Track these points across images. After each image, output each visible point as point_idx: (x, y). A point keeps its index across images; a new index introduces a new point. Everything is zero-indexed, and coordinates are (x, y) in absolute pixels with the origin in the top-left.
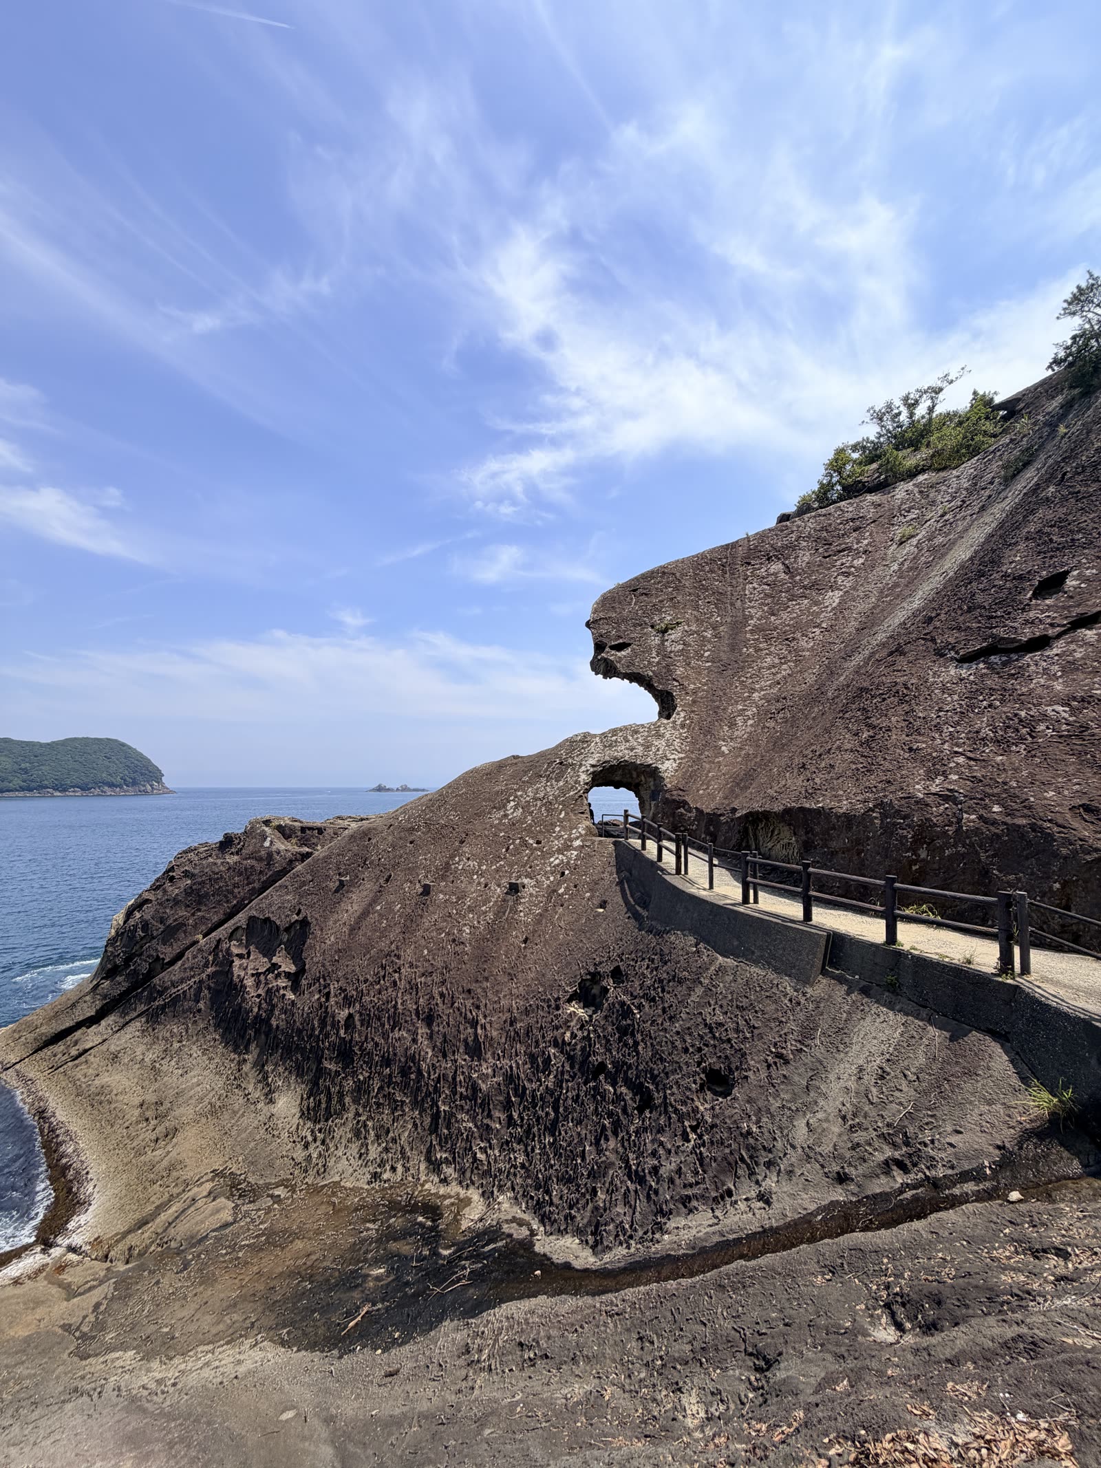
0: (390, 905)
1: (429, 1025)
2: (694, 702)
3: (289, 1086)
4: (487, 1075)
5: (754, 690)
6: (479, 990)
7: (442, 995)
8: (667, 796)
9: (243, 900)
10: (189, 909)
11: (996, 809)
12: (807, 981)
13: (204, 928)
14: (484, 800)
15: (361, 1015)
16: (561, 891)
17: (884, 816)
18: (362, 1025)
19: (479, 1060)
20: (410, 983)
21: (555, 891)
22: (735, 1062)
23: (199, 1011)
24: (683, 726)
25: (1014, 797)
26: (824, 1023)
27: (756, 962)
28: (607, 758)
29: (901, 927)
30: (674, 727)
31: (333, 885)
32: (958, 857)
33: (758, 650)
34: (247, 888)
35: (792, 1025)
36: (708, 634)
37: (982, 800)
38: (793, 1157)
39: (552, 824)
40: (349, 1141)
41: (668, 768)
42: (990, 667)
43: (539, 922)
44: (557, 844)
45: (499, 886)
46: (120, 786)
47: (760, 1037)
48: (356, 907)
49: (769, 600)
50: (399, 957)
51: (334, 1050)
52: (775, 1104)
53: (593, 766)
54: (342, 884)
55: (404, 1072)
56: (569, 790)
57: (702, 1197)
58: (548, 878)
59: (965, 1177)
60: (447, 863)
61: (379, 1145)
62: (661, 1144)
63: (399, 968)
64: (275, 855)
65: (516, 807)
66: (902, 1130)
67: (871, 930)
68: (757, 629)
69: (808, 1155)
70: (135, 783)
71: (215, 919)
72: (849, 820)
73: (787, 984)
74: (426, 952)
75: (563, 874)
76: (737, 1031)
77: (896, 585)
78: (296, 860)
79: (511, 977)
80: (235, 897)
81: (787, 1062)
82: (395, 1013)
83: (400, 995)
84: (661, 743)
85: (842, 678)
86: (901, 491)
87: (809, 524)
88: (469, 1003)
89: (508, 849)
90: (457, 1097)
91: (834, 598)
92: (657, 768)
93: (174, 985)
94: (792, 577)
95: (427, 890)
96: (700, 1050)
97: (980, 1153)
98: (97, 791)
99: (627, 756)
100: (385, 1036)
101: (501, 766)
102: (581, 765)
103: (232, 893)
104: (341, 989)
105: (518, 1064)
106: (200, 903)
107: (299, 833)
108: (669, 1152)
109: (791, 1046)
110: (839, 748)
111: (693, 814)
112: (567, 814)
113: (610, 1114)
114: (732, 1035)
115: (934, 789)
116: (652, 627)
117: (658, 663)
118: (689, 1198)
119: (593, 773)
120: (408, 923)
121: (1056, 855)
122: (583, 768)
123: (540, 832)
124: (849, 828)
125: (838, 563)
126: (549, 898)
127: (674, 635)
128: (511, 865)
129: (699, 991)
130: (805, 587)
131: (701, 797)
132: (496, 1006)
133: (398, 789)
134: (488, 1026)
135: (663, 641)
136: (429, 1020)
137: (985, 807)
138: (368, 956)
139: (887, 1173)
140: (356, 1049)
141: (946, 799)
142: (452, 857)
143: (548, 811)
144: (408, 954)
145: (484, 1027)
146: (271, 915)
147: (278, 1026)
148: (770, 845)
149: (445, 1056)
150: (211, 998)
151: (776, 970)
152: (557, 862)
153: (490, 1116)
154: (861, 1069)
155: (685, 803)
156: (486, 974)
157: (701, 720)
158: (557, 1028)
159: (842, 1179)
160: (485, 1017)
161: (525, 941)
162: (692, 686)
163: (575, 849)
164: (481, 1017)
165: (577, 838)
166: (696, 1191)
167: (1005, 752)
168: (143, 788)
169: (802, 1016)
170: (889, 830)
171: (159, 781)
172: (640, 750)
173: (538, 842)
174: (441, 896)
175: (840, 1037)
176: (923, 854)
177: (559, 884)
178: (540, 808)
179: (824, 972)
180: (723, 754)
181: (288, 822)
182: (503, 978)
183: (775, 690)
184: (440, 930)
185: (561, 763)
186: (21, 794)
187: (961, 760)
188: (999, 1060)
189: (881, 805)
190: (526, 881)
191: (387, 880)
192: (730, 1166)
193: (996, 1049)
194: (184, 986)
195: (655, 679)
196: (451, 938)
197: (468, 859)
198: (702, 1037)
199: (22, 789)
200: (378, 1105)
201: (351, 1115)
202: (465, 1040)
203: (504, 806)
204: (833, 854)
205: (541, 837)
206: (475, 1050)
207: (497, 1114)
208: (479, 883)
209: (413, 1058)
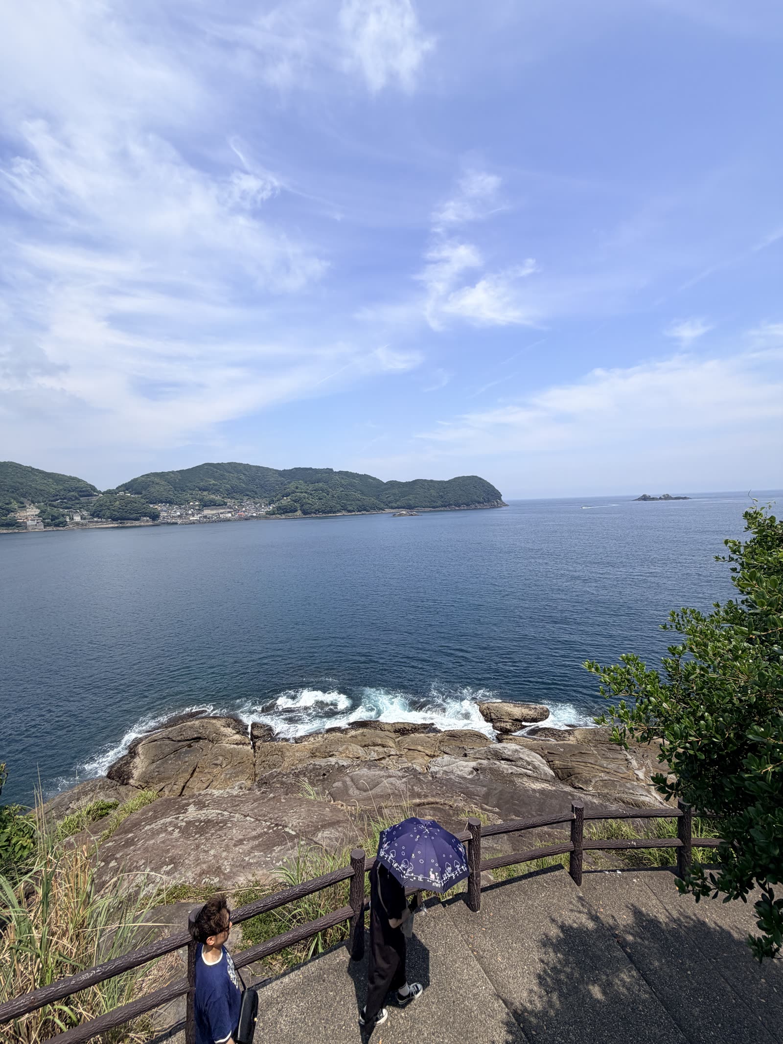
46: (483, 503)
70: (489, 501)
98: (473, 506)
133: (660, 498)
168: (493, 504)
171: (500, 499)
186: (442, 509)
199: (442, 506)
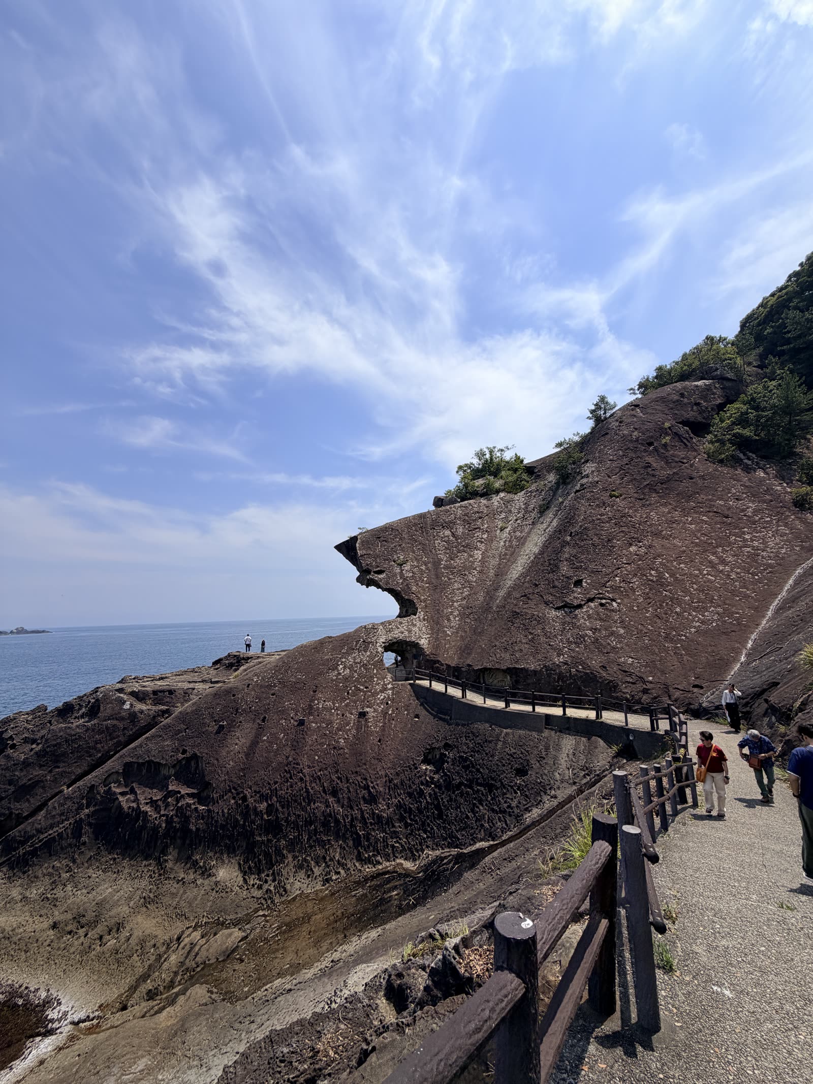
0: (274, 736)
1: (334, 796)
2: (426, 606)
3: (223, 862)
4: (383, 809)
5: (455, 602)
6: (363, 771)
7: (339, 778)
8: (428, 657)
9: (108, 752)
10: (44, 768)
11: (580, 667)
12: (542, 732)
13: (66, 780)
14: (320, 665)
15: (280, 802)
16: (390, 712)
17: (547, 670)
18: (283, 808)
19: (376, 804)
20: (313, 776)
21: (387, 713)
22: (525, 764)
23: (84, 843)
24: (424, 620)
25: (584, 663)
26: (551, 744)
27: (520, 729)
28: (390, 638)
29: (567, 709)
30: (420, 621)
31: (213, 728)
32: (572, 683)
33: (450, 579)
34: (111, 743)
35: (541, 747)
36: (423, 568)
37: (576, 664)
38: (558, 783)
39: (371, 677)
40: (296, 872)
41: (424, 642)
42: (566, 612)
43: (384, 730)
44: (378, 688)
45: (352, 714)
47: (532, 753)
48: (243, 740)
49: (448, 551)
50: (298, 764)
51: (261, 829)
52: (546, 772)
53: (383, 643)
54: (222, 727)
55: (325, 824)
56: (375, 658)
57: (533, 806)
58: (380, 707)
59: (604, 771)
60: (310, 705)
61: (319, 866)
62: (507, 798)
63: (301, 770)
64: (139, 715)
65: (345, 668)
66: (585, 766)
67: (557, 711)
68: (446, 567)
69: (562, 782)
71: (79, 771)
72: (535, 672)
73: (534, 734)
74: (317, 758)
75: (387, 704)
76: (522, 753)
77: (506, 554)
78: (158, 715)
79: (380, 760)
80: (99, 751)
81: (544, 758)
82: (308, 795)
83: (308, 785)
84: (415, 629)
85: (498, 601)
86: (496, 500)
87: (457, 509)
88: (359, 778)
89: (348, 693)
90: (369, 825)
91: (478, 554)
92: (418, 643)
93: (39, 831)
94: (457, 540)
95: (301, 723)
96: (510, 764)
97: (605, 765)
99: (401, 637)
100: (304, 809)
101: (322, 643)
102: (376, 643)
103: (95, 748)
104: (255, 792)
105: (403, 799)
106: (57, 761)
107: (152, 696)
108: (512, 799)
109: (544, 754)
110: (520, 641)
111: (445, 667)
112: (377, 670)
113: (475, 799)
114: (521, 755)
115: (561, 660)
116: (394, 561)
117: (402, 583)
118: (527, 808)
119: (384, 647)
120: (295, 743)
121: (598, 681)
122: (378, 644)
123: (366, 681)
124: (535, 675)
125: (476, 535)
126: (385, 717)
127: (407, 567)
128: (355, 702)
129: (500, 743)
130: (463, 546)
131: (446, 657)
132: (377, 776)
134: (376, 787)
135: (402, 570)
136: (334, 793)
137: (577, 667)
138: (270, 768)
139: (585, 777)
140: (283, 822)
141: (565, 664)
142: (312, 701)
143: (366, 669)
144: (305, 761)
145: (373, 787)
146: (153, 759)
147: (198, 829)
148: (491, 680)
149: (352, 808)
150: (93, 832)
151: (529, 730)
152: (382, 697)
153: (394, 826)
154: (568, 754)
155: (438, 662)
156: (363, 761)
157: (432, 617)
158: (421, 777)
159: (575, 783)
160: (372, 783)
161: (379, 741)
162: (423, 598)
163: (389, 689)
164: (370, 783)
165: (389, 684)
166: (529, 805)
167: (578, 647)
169: (543, 743)
170: (549, 675)
172: (406, 633)
173: (367, 688)
174: (314, 725)
175: (558, 748)
176: (560, 683)
177: (388, 709)
178: (360, 668)
179: (546, 728)
180: (449, 636)
181: (140, 688)
182: (374, 762)
183: (464, 602)
184: (322, 744)
185: (364, 641)
187: (566, 649)
188: (601, 742)
189: (545, 666)
190: (368, 709)
191: (263, 721)
192: (538, 794)
193: (599, 740)
194: (59, 829)
195: (402, 593)
196: (332, 747)
197: (324, 701)
198: (509, 759)
200: (311, 847)
201: (290, 859)
202: (364, 798)
203: (336, 668)
204: (529, 684)
205: (367, 685)
206: (372, 799)
207: (397, 825)
208: (338, 714)
209: (330, 815)
